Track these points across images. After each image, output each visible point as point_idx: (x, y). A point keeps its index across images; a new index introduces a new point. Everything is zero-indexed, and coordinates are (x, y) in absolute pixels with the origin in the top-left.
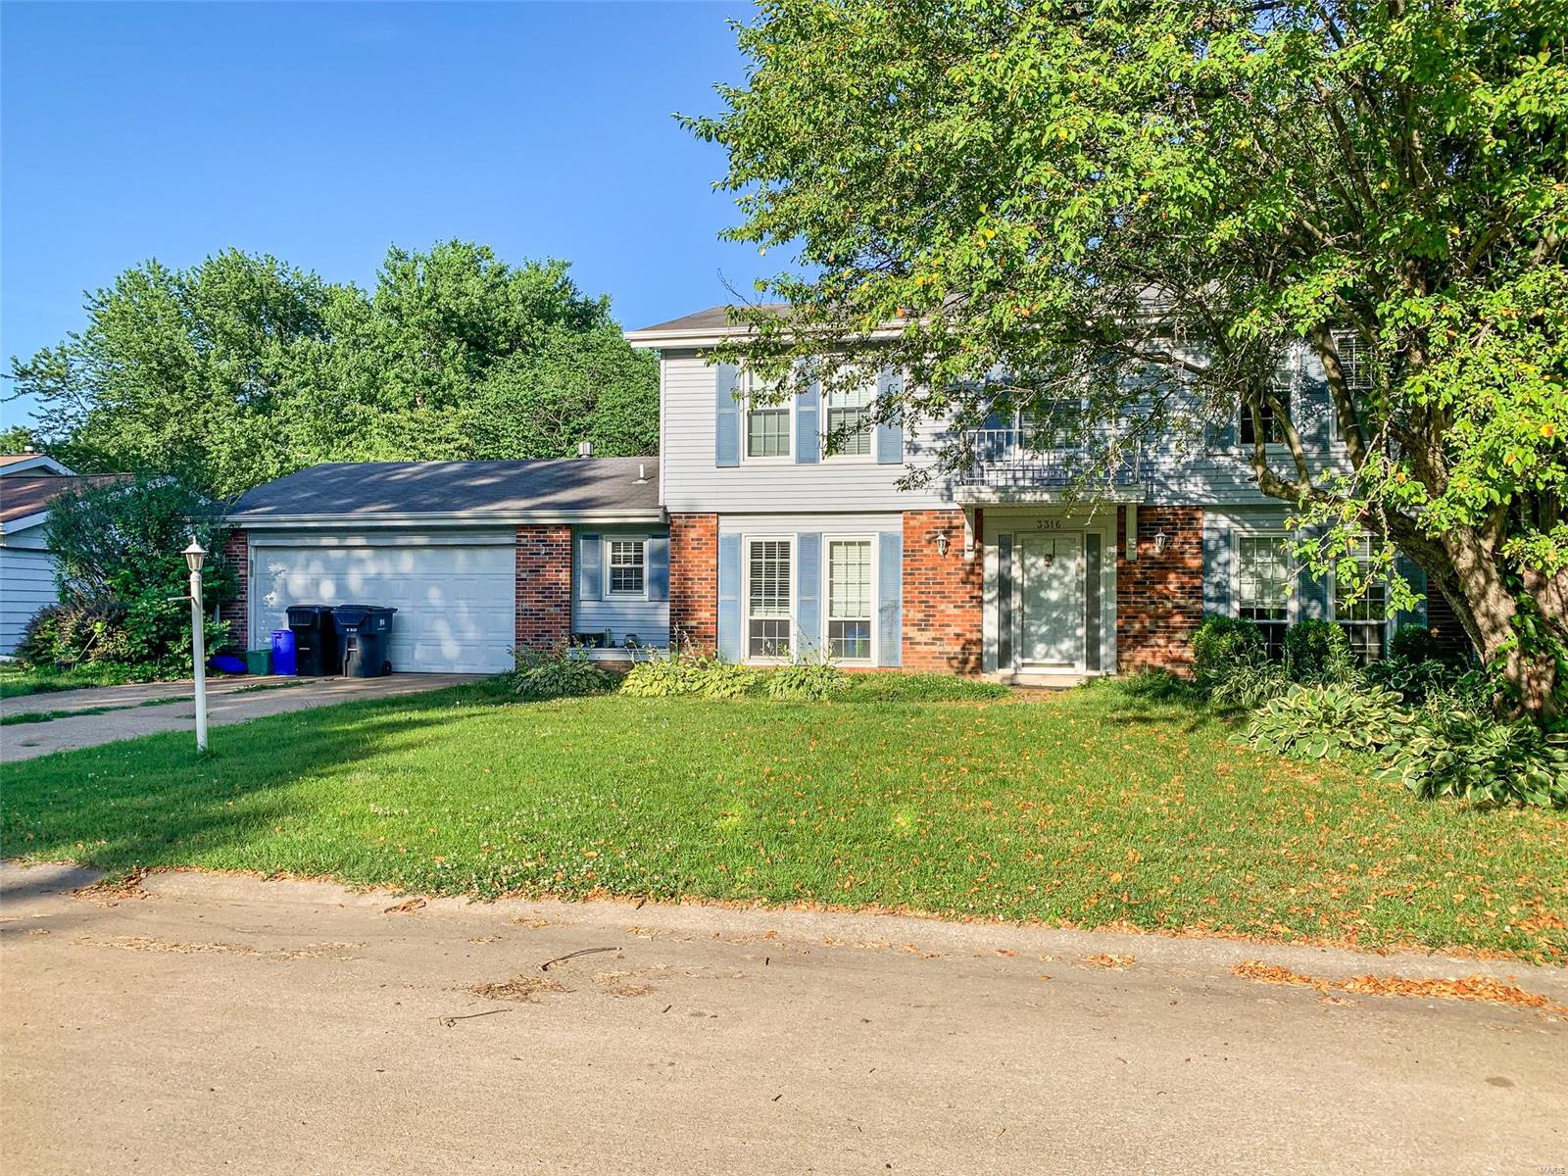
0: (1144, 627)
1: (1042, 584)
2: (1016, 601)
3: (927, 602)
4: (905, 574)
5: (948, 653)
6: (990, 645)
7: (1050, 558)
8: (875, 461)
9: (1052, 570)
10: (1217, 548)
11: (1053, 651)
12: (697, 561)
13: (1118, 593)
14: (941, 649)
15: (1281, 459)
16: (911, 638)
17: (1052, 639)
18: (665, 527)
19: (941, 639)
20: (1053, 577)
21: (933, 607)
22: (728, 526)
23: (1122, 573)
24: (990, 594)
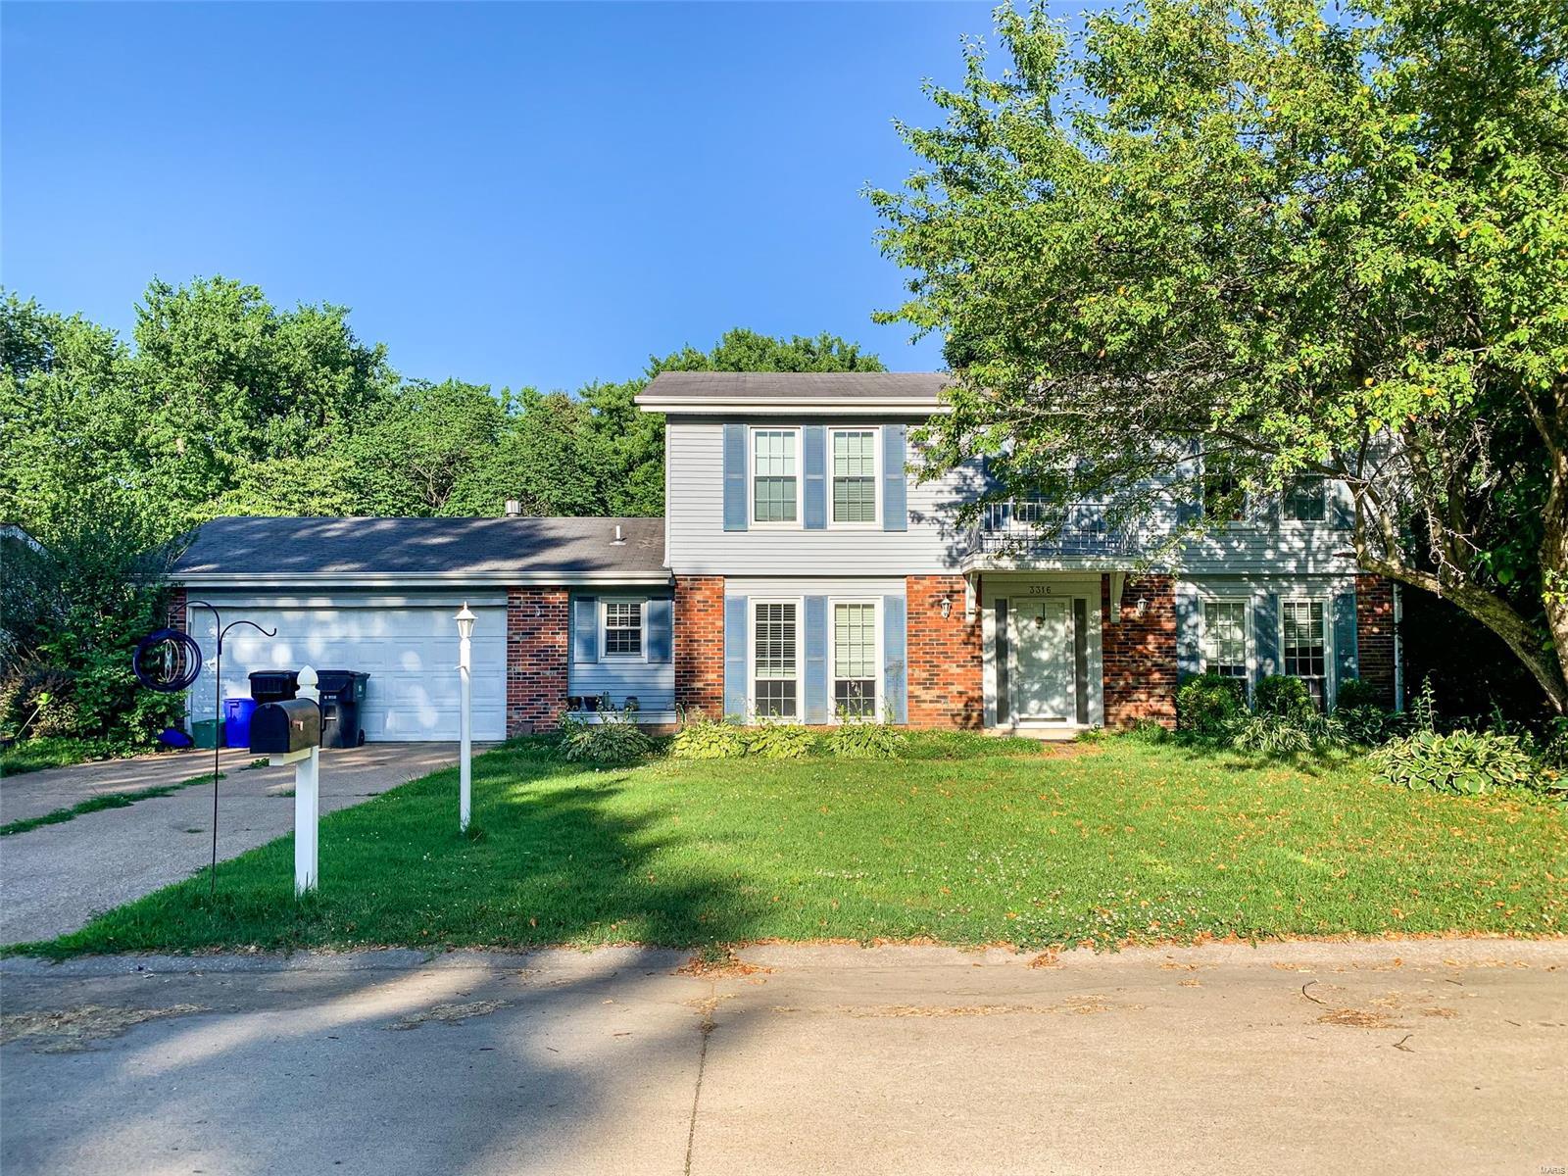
0: (1127, 684)
1: (1034, 645)
2: (1012, 662)
3: (931, 662)
4: (909, 635)
5: (952, 710)
6: (990, 702)
7: (1041, 620)
8: (881, 528)
9: (1042, 632)
10: (1187, 612)
11: (1045, 707)
12: (703, 624)
13: (1104, 652)
14: (945, 706)
15: (1240, 534)
16: (917, 697)
17: (1043, 695)
18: (669, 590)
19: (945, 697)
20: (1044, 638)
21: (937, 666)
22: (732, 590)
23: (1108, 635)
24: (989, 654)
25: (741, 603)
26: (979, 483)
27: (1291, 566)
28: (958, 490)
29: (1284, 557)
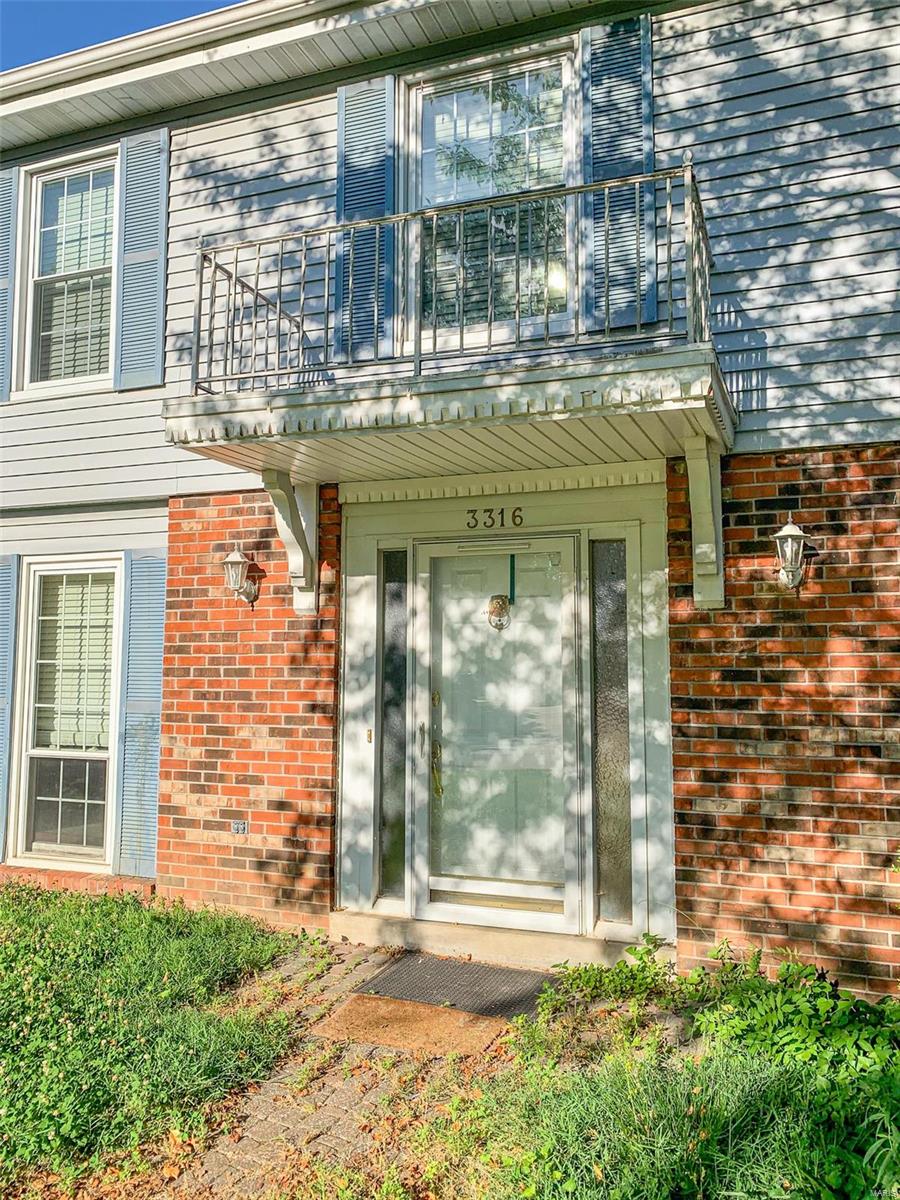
0: (756, 805)
1: (487, 666)
2: (417, 711)
3: (212, 719)
4: (168, 650)
5: (256, 853)
6: (356, 828)
7: (504, 601)
8: (117, 385)
9: (512, 632)
11: (518, 852)
13: (678, 702)
14: (241, 839)
16: (176, 810)
19: (238, 815)
20: (515, 648)
21: (225, 731)
23: (681, 639)
24: (358, 697)
26: (330, 236)
28: (284, 264)
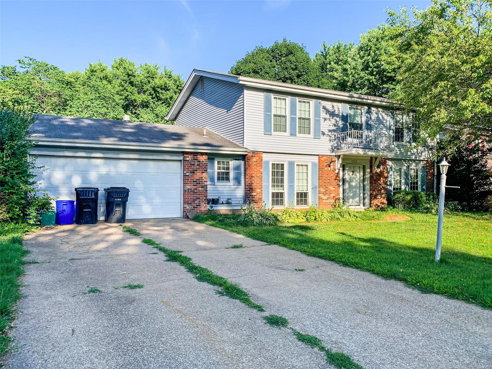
0: (376, 193)
1: (351, 180)
2: (347, 186)
3: (326, 186)
4: (319, 176)
5: (331, 202)
6: (341, 200)
7: (353, 172)
8: (313, 137)
9: (353, 176)
10: (389, 171)
11: (354, 201)
13: (370, 183)
14: (329, 201)
16: (322, 198)
17: (353, 198)
19: (329, 198)
20: (354, 178)
21: (328, 187)
22: (265, 157)
23: (371, 177)
24: (341, 183)
25: (267, 163)
26: (341, 123)
27: (413, 157)
28: (335, 126)
29: (412, 154)
